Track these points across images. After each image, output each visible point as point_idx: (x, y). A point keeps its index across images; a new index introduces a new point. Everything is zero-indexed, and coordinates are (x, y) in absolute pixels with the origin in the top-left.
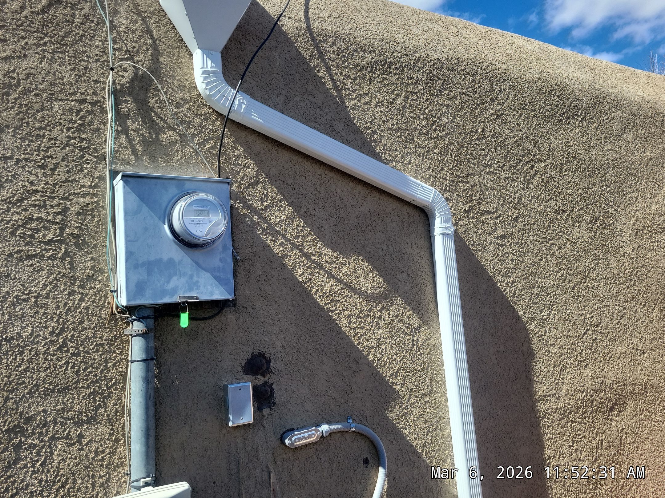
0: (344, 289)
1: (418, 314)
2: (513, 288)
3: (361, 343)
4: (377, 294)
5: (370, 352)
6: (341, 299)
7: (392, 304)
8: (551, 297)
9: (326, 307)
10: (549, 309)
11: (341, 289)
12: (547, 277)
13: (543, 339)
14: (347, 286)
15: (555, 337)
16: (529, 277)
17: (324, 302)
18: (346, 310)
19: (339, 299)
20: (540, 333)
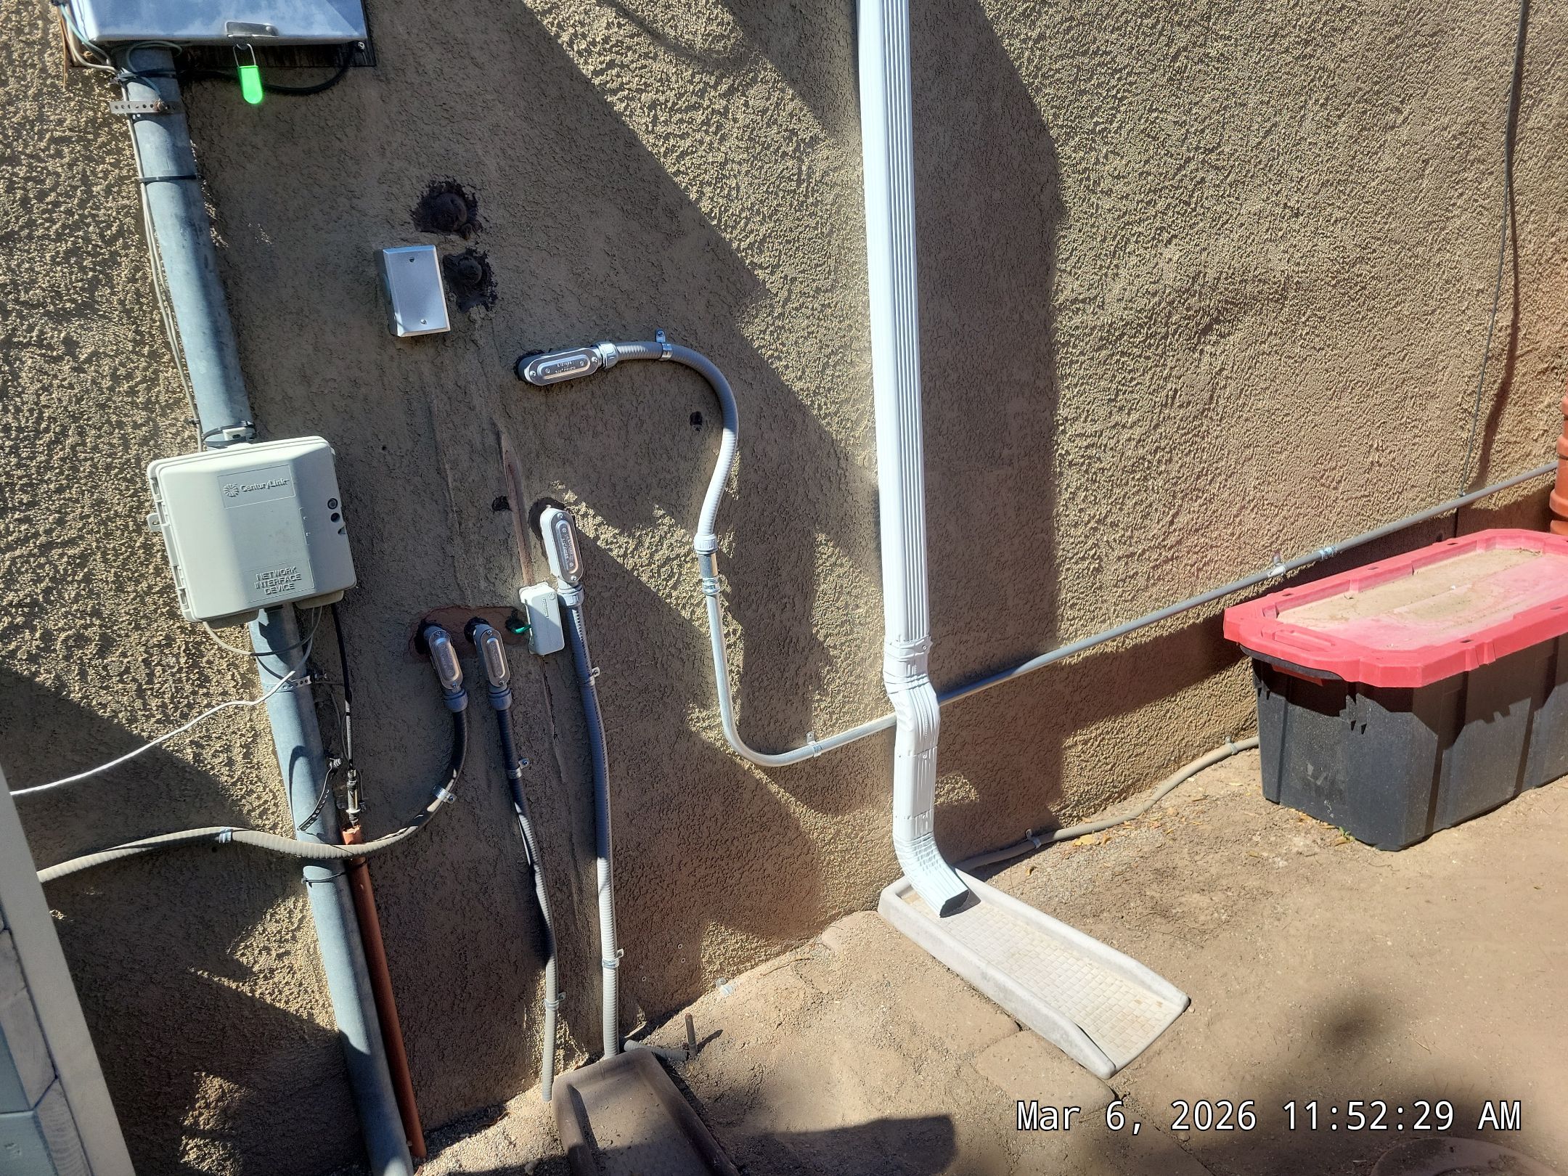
0: (639, 35)
1: (814, 108)
2: (1038, 53)
3: (683, 173)
4: (718, 52)
5: (702, 193)
6: (632, 62)
7: (754, 80)
8: (1119, 79)
9: (596, 81)
10: (1112, 109)
11: (632, 37)
12: (1119, 29)
13: (1088, 179)
14: (646, 28)
15: (1116, 173)
16: (1078, 25)
17: (591, 68)
18: (645, 91)
19: (626, 61)
20: (1084, 165)
